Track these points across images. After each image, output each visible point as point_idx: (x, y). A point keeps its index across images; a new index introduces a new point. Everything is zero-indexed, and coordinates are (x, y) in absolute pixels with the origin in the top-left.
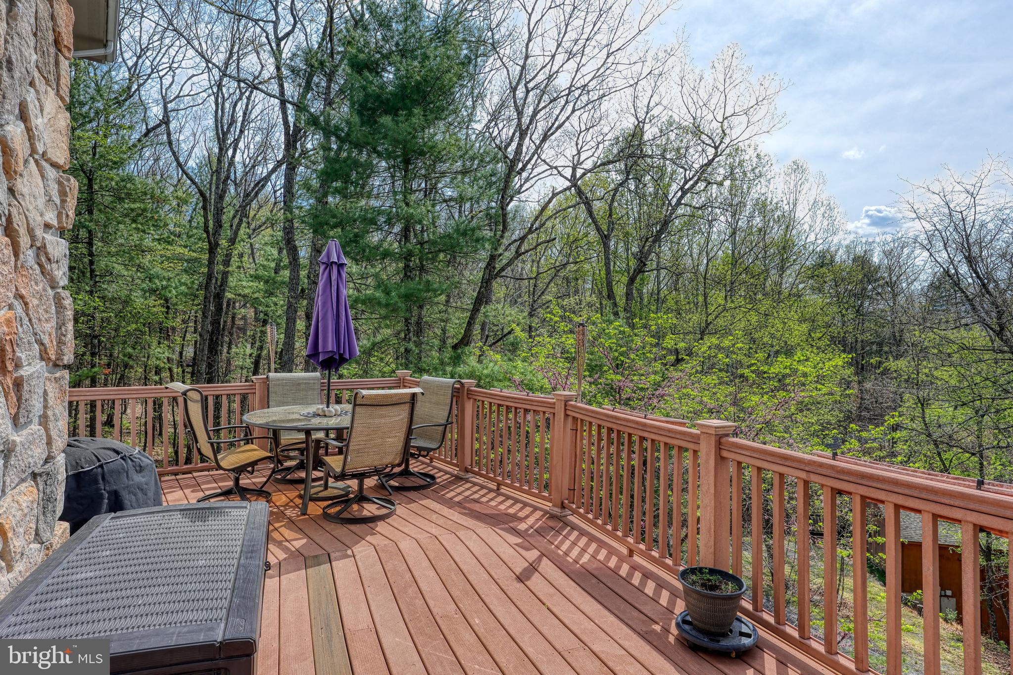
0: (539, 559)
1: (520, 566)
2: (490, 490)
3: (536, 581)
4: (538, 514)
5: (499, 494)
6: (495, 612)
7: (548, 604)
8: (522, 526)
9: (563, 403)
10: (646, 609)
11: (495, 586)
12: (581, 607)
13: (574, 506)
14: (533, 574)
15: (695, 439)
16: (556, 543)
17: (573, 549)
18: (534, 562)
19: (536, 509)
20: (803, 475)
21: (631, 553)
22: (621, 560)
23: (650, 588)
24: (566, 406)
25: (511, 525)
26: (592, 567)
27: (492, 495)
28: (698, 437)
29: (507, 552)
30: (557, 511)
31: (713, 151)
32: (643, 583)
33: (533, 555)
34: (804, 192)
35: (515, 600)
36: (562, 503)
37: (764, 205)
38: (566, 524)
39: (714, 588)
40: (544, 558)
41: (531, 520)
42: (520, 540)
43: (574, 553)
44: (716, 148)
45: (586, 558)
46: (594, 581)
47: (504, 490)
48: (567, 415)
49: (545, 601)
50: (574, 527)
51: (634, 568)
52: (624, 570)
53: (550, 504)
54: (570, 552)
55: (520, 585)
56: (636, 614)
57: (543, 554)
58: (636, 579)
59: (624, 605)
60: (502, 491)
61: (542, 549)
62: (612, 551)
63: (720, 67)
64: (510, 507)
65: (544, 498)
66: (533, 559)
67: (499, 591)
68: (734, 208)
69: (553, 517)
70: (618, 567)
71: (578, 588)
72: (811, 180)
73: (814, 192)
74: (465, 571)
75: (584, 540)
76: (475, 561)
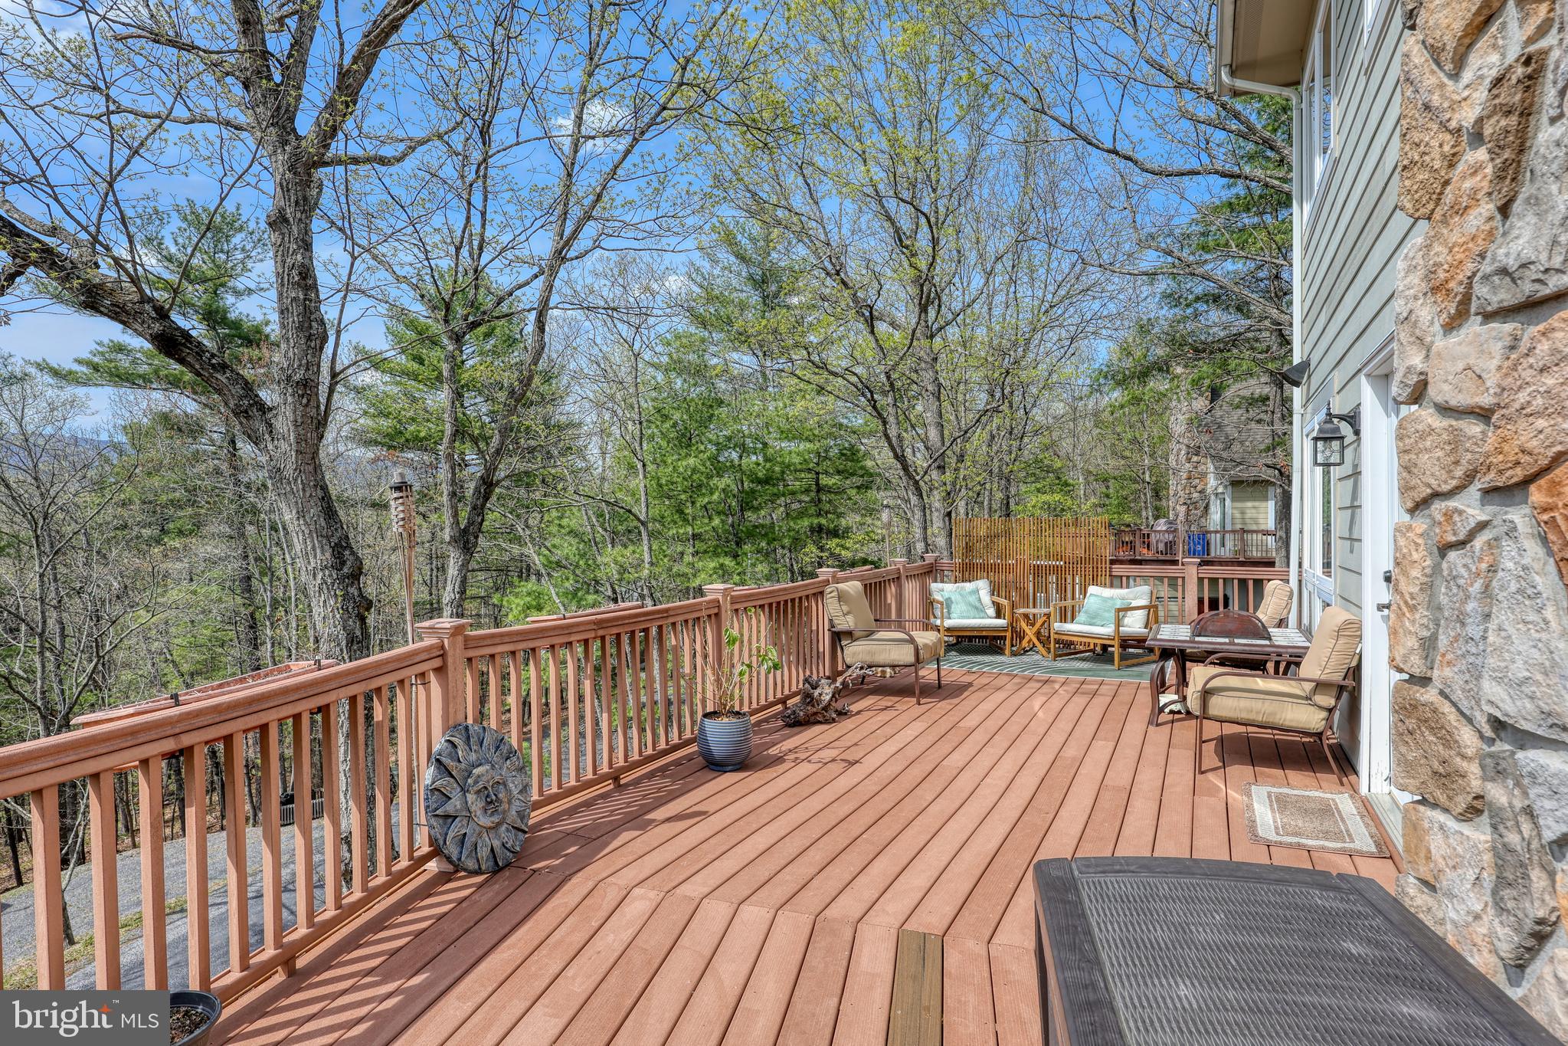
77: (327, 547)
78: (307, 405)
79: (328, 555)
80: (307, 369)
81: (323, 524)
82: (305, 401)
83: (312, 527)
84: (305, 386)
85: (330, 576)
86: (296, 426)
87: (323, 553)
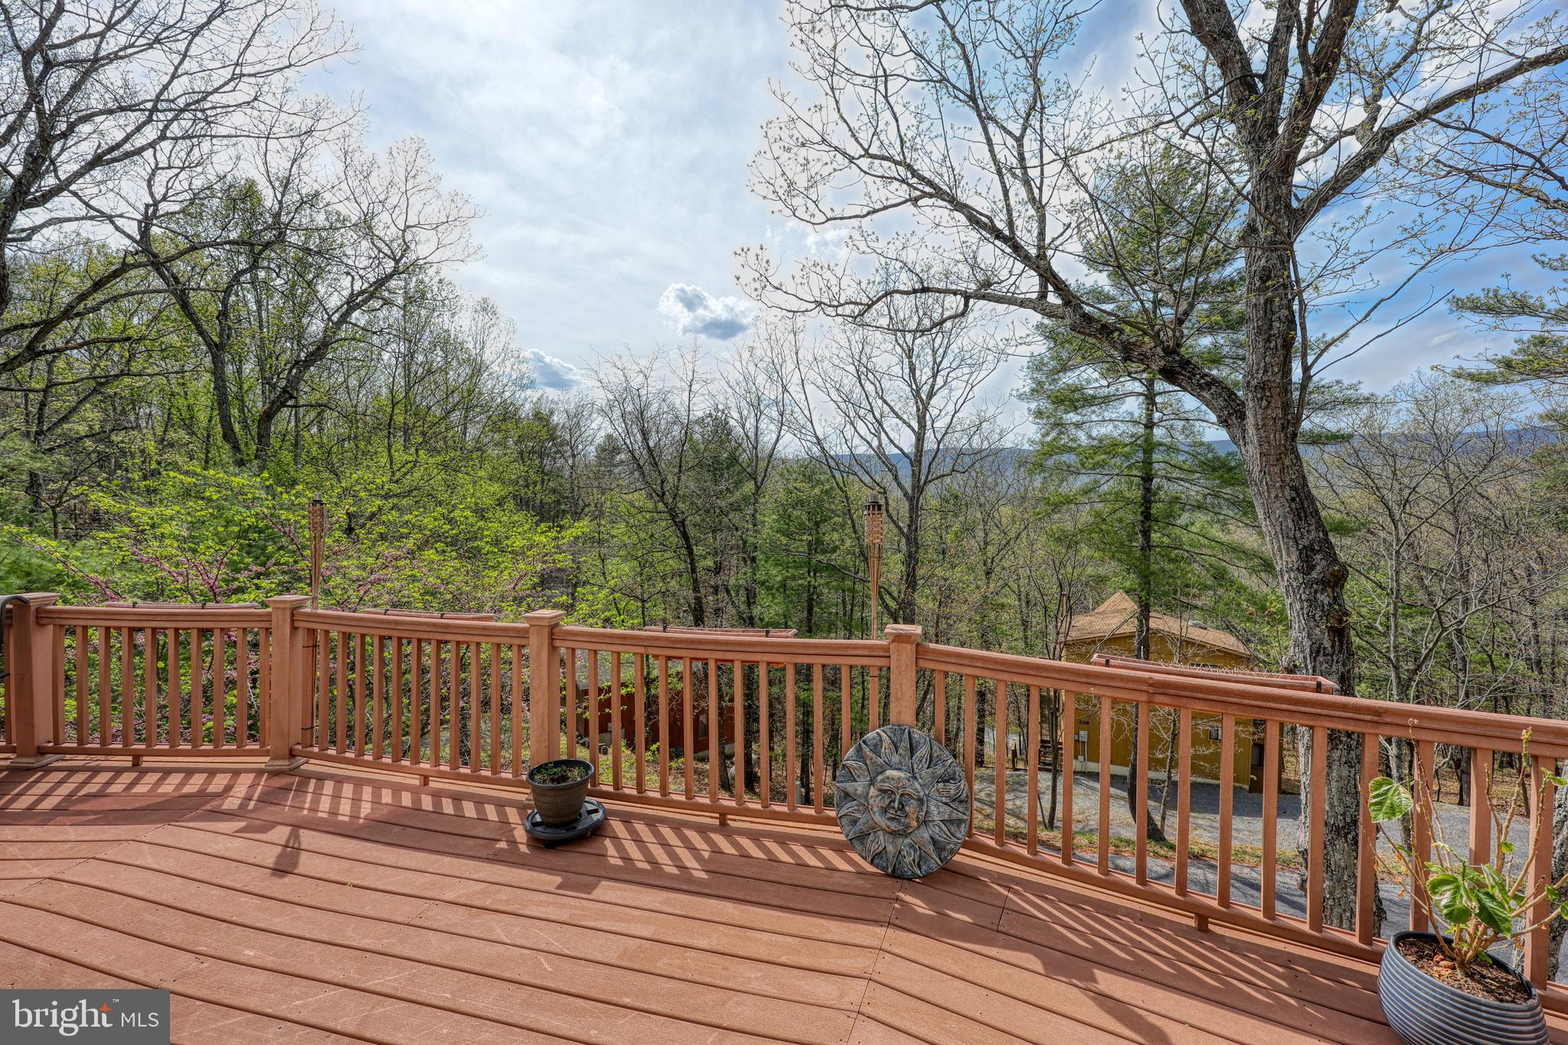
0: (294, 835)
1: (270, 855)
2: (119, 771)
3: (307, 863)
4: (246, 780)
5: (145, 772)
6: (272, 928)
7: (349, 881)
8: (231, 803)
9: (288, 613)
10: (480, 833)
11: (244, 898)
12: (400, 864)
13: (316, 750)
14: (298, 855)
15: (523, 633)
16: (307, 806)
17: (339, 804)
18: (288, 841)
19: (236, 773)
20: (641, 650)
21: (426, 780)
22: (415, 792)
23: (469, 809)
24: (293, 615)
25: (208, 807)
26: (382, 813)
27: (127, 778)
28: (526, 631)
29: (236, 847)
30: (283, 764)
31: (392, 264)
32: (458, 807)
33: (281, 834)
34: (492, 336)
35: (296, 900)
36: (291, 750)
37: (446, 342)
38: (306, 777)
39: (564, 778)
40: (301, 831)
41: (240, 790)
42: (242, 824)
43: (345, 807)
44: (397, 262)
45: (366, 809)
46: (397, 829)
47: (147, 762)
48: (294, 629)
49: (343, 880)
50: (321, 778)
51: (437, 795)
52: (427, 803)
53: (266, 759)
54: (338, 808)
55: (288, 879)
56: (471, 842)
57: (296, 827)
58: (448, 806)
59: (451, 840)
60: (144, 765)
61: (290, 821)
62: (397, 789)
63: (400, 160)
64: (182, 784)
65: (251, 753)
66: (285, 838)
67: (257, 901)
68: (411, 340)
69: (275, 774)
70: (417, 801)
71: (380, 847)
72: (502, 325)
73: (503, 339)
74: (171, 902)
75: (348, 790)
76: (179, 880)
77: (1293, 550)
78: (1267, 407)
79: (1294, 557)
80: (1266, 371)
81: (1291, 525)
82: (1264, 403)
83: (1278, 529)
84: (1263, 389)
85: (1296, 579)
86: (1258, 429)
87: (1289, 555)
